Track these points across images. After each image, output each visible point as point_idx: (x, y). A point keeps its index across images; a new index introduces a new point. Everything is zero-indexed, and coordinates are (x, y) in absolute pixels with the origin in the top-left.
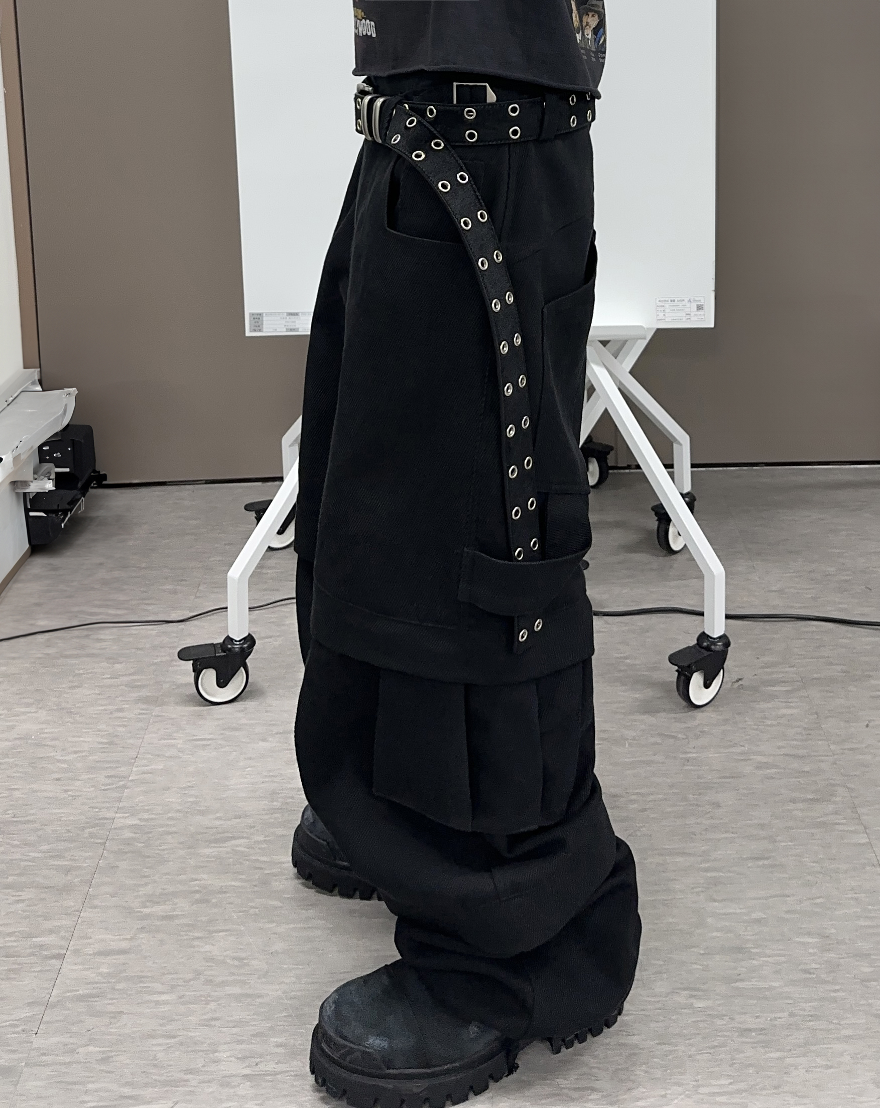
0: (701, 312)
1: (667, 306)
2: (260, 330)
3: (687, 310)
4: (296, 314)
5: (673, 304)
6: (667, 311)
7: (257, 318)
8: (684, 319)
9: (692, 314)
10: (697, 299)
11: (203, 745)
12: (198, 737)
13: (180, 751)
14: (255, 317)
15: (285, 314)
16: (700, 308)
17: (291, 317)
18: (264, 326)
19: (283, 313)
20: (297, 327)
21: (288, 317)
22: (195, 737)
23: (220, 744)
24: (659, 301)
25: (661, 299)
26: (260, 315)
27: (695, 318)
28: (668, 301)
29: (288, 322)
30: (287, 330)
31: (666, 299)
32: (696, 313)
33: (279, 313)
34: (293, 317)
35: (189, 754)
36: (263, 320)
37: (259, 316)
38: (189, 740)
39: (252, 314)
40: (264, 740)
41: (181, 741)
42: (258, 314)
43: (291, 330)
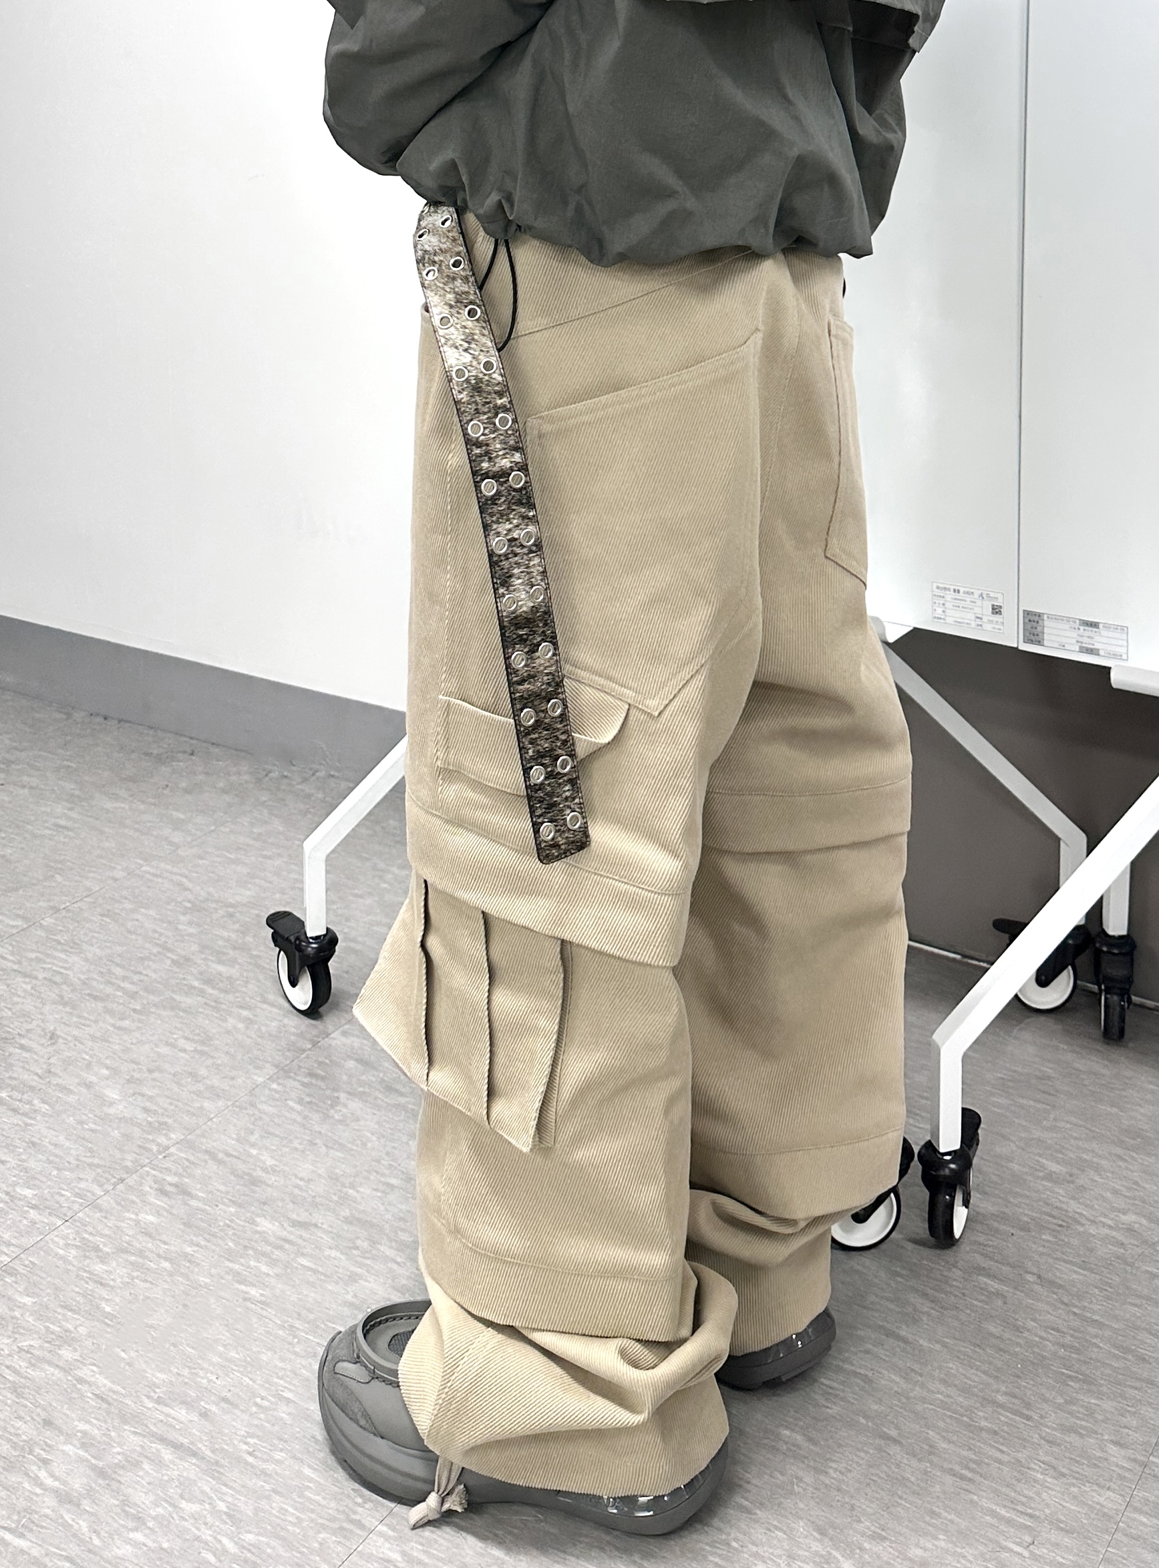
0: (997, 618)
1: (948, 598)
3: (978, 610)
5: (957, 596)
6: (949, 605)
8: (973, 625)
9: (985, 619)
10: (992, 595)
16: (996, 610)
21: (1082, 628)
24: (938, 588)
25: (941, 586)
27: (988, 627)
28: (949, 590)
31: (947, 586)
32: (991, 618)
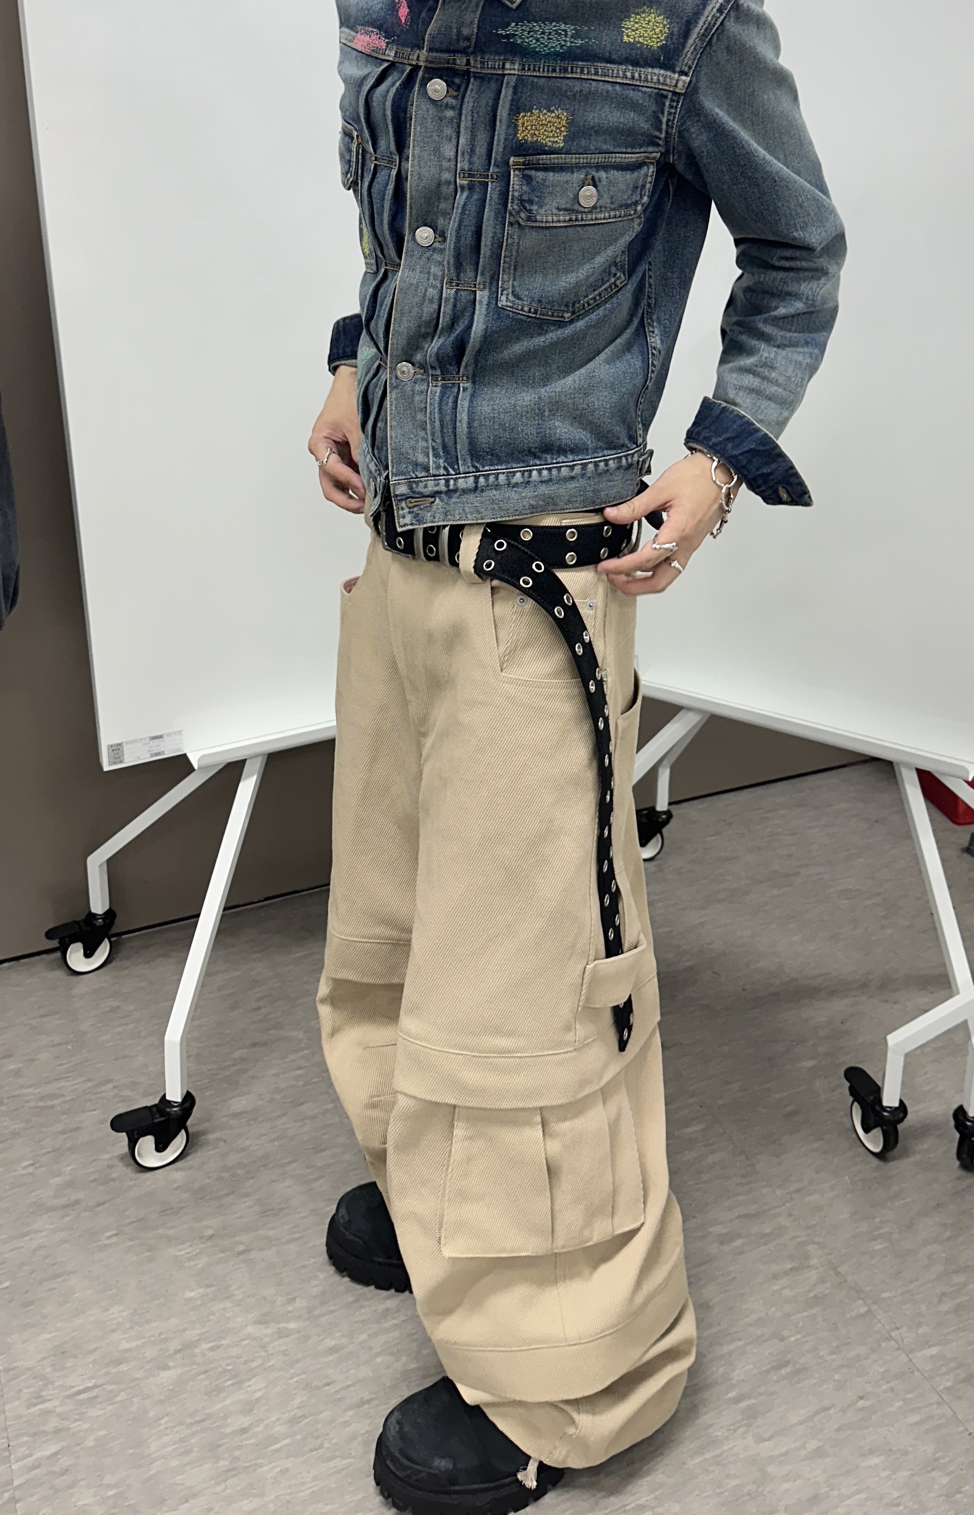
2: (121, 762)
4: (161, 737)
7: (117, 750)
11: (89, 1399)
12: (77, 1389)
13: (63, 1417)
14: (114, 748)
15: (148, 740)
17: (155, 741)
18: (125, 756)
19: (145, 738)
20: (163, 749)
21: (151, 742)
22: (73, 1390)
23: (111, 1391)
26: (120, 745)
29: (152, 747)
30: (152, 756)
33: (141, 739)
34: (158, 740)
35: (78, 1420)
36: (123, 751)
37: (119, 747)
38: (68, 1397)
39: (111, 747)
40: (166, 1368)
41: (56, 1403)
42: (117, 745)
43: (156, 755)
